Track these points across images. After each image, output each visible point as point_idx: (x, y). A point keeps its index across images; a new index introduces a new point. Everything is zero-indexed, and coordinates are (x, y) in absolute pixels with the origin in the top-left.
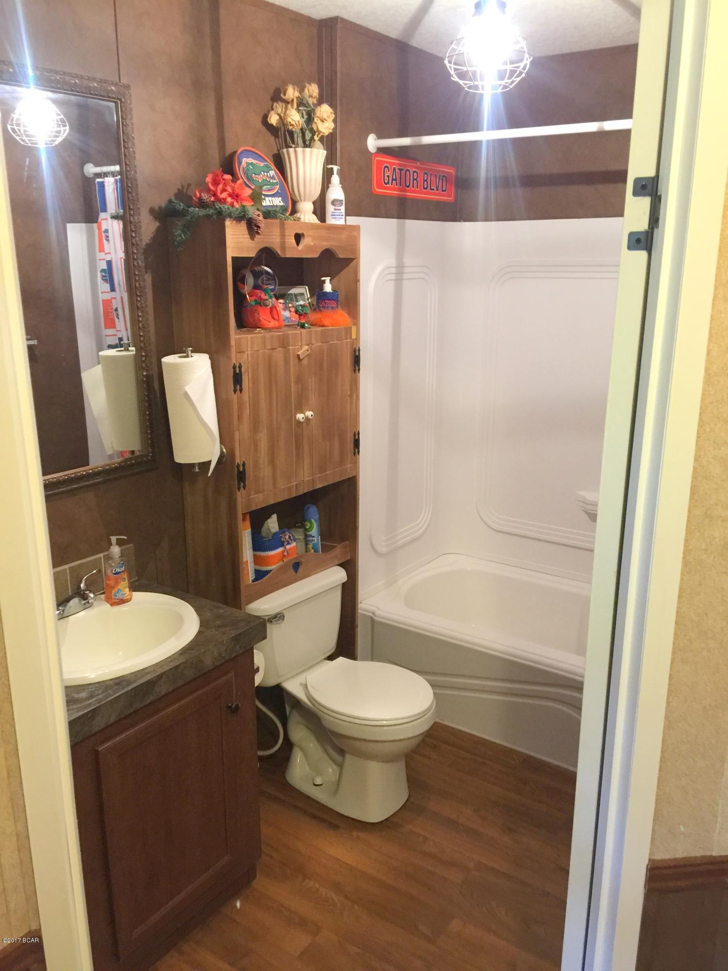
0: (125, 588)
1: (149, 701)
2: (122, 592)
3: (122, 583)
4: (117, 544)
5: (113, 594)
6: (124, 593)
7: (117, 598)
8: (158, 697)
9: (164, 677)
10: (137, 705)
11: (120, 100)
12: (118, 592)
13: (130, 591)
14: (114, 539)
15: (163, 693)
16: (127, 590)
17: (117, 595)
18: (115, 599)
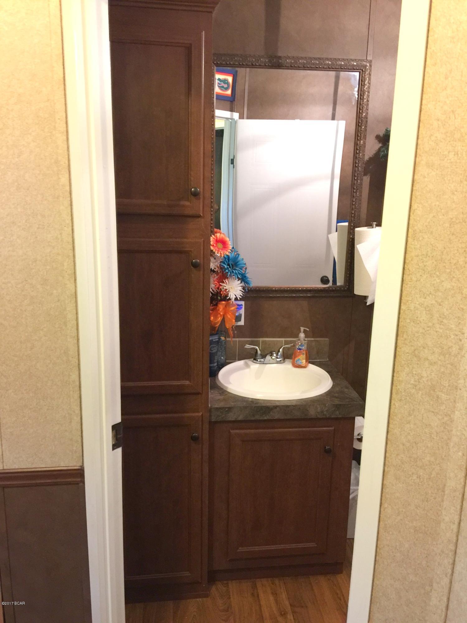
0: (303, 359)
1: (265, 418)
2: (301, 361)
3: (302, 356)
4: (304, 332)
5: (296, 360)
6: (302, 362)
7: (297, 363)
8: (272, 419)
9: (278, 408)
10: (257, 417)
11: (362, 70)
12: (298, 360)
13: (306, 362)
14: (302, 329)
15: (276, 417)
16: (304, 361)
17: (298, 362)
18: (296, 364)
